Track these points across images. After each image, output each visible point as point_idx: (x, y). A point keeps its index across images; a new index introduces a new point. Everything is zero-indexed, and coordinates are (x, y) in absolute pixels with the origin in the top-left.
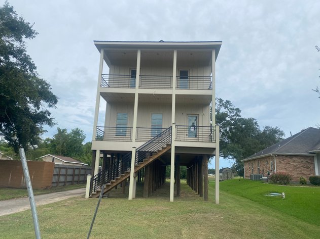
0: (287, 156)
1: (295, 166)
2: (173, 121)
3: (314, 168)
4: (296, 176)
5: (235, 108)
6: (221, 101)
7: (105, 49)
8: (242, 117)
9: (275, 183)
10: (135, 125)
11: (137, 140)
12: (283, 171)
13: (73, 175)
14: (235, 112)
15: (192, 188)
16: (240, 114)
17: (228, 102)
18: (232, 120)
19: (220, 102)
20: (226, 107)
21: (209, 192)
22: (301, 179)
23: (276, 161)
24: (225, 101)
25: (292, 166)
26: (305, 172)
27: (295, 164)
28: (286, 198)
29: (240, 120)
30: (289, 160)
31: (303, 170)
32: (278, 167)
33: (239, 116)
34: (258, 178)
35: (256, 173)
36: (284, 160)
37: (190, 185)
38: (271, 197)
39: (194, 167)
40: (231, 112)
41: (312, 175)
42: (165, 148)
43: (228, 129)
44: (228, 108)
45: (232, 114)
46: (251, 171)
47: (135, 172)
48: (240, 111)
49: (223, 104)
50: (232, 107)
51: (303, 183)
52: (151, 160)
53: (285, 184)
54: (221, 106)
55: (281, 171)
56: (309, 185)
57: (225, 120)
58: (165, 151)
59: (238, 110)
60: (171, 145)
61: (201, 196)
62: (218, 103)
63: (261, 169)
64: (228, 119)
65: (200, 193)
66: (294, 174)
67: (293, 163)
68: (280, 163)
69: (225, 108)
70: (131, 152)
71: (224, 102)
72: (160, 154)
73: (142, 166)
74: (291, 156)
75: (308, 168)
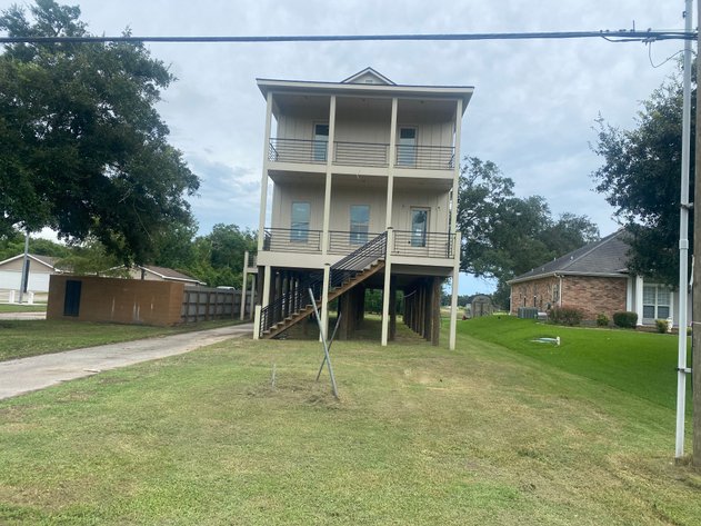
0: (581, 277)
1: (594, 295)
2: (388, 224)
3: (626, 298)
4: (593, 311)
5: (504, 178)
6: (477, 162)
7: (276, 92)
8: (516, 196)
9: (556, 323)
10: (326, 228)
11: (330, 252)
12: (573, 304)
13: (207, 305)
14: (503, 186)
15: (414, 329)
16: (513, 190)
17: (490, 165)
18: (497, 201)
19: (475, 165)
20: (486, 176)
21: (441, 335)
22: (599, 316)
23: (562, 285)
24: (485, 163)
25: (588, 295)
26: (609, 306)
27: (593, 291)
28: (561, 346)
29: (512, 203)
30: (585, 284)
31: (606, 302)
32: (564, 297)
33: (509, 193)
34: (530, 315)
35: (529, 305)
36: (576, 283)
37: (409, 325)
38: (538, 344)
39: (418, 293)
40: (494, 187)
41: (620, 311)
42: (375, 266)
43: (487, 220)
44: (489, 177)
45: (497, 190)
46: (523, 301)
47: (329, 302)
48: (512, 184)
49: (480, 169)
50: (498, 175)
51: (602, 323)
52: (354, 284)
53: (571, 325)
54: (476, 172)
55: (569, 303)
56: (611, 327)
57: (482, 202)
58: (374, 271)
59: (509, 182)
60: (384, 262)
61: (428, 340)
62: (471, 167)
63: (538, 298)
64: (488, 200)
65: (427, 337)
66: (591, 309)
67: (590, 289)
68: (569, 288)
69: (484, 178)
70: (323, 270)
71: (482, 165)
72: (368, 275)
73: (340, 293)
74: (588, 278)
75: (615, 298)
